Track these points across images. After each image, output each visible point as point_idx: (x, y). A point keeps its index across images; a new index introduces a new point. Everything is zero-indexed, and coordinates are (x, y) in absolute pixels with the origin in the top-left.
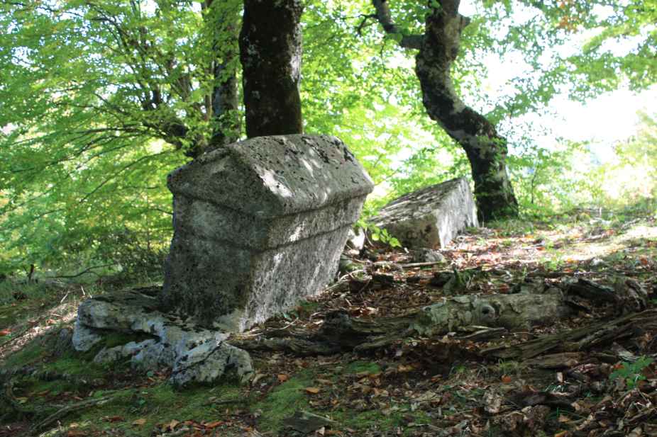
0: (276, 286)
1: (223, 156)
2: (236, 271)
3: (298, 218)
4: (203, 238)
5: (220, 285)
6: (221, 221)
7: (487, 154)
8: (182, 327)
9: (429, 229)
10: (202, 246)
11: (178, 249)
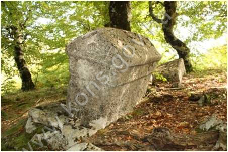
0: (122, 103)
1: (93, 34)
2: (100, 97)
3: (134, 69)
4: (83, 79)
5: (93, 104)
6: (92, 70)
7: (184, 53)
8: (73, 126)
9: (175, 75)
10: (83, 84)
11: (72, 85)
